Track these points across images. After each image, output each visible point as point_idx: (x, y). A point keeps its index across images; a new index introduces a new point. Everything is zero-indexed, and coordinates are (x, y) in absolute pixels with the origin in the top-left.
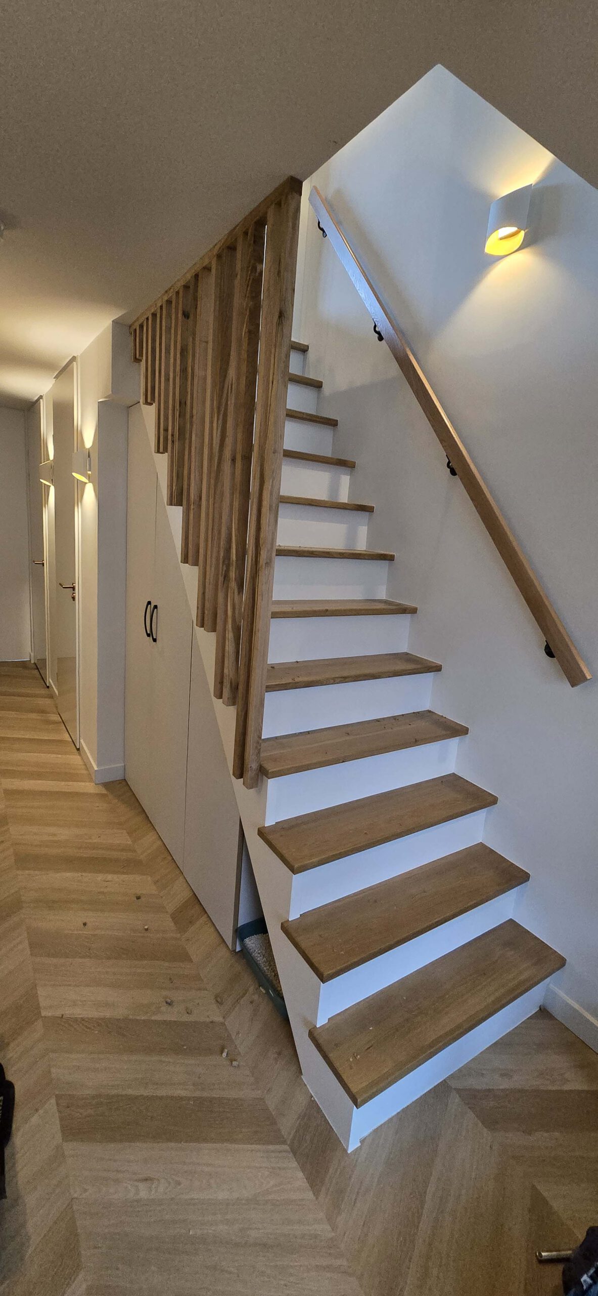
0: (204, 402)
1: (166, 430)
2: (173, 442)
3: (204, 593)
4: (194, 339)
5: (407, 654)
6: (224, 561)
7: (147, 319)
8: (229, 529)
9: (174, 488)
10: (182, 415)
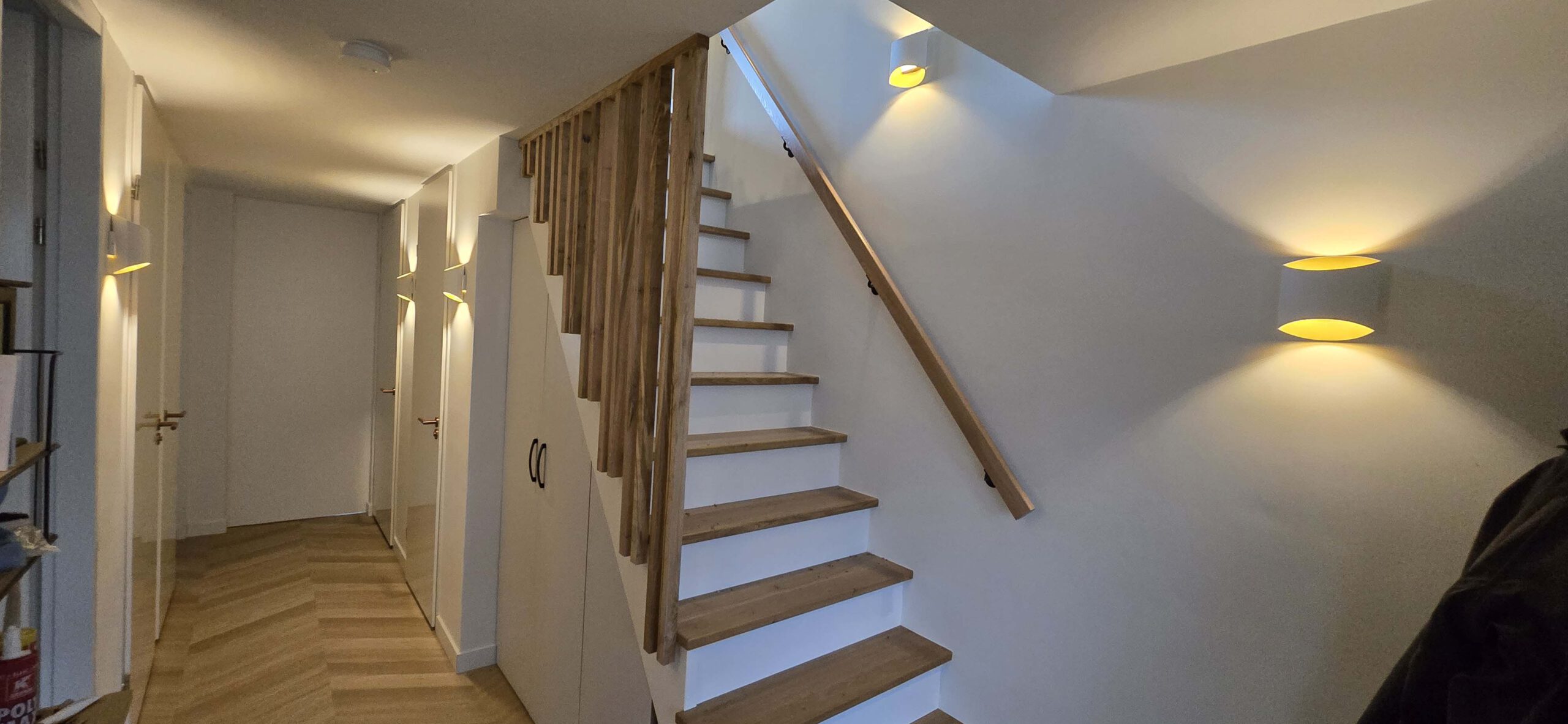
0: (607, 228)
1: (562, 251)
2: (570, 265)
3: (607, 434)
4: (595, 164)
5: (838, 488)
6: (630, 399)
7: (541, 137)
8: (637, 363)
9: (571, 314)
10: (581, 237)
